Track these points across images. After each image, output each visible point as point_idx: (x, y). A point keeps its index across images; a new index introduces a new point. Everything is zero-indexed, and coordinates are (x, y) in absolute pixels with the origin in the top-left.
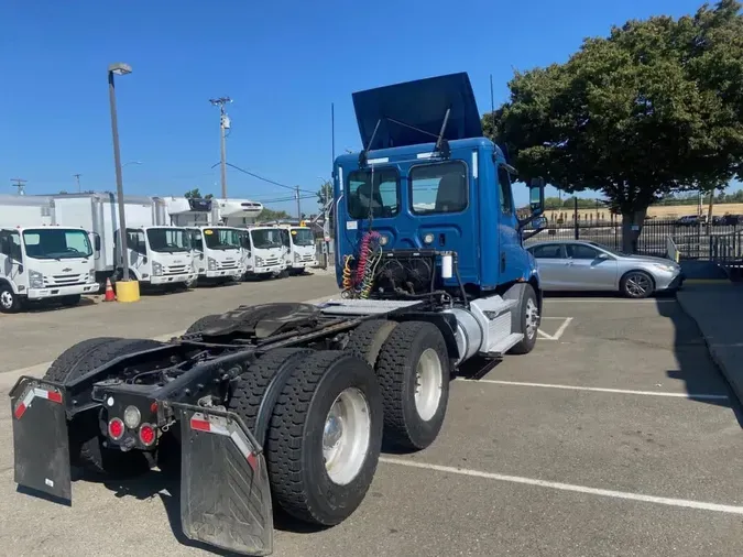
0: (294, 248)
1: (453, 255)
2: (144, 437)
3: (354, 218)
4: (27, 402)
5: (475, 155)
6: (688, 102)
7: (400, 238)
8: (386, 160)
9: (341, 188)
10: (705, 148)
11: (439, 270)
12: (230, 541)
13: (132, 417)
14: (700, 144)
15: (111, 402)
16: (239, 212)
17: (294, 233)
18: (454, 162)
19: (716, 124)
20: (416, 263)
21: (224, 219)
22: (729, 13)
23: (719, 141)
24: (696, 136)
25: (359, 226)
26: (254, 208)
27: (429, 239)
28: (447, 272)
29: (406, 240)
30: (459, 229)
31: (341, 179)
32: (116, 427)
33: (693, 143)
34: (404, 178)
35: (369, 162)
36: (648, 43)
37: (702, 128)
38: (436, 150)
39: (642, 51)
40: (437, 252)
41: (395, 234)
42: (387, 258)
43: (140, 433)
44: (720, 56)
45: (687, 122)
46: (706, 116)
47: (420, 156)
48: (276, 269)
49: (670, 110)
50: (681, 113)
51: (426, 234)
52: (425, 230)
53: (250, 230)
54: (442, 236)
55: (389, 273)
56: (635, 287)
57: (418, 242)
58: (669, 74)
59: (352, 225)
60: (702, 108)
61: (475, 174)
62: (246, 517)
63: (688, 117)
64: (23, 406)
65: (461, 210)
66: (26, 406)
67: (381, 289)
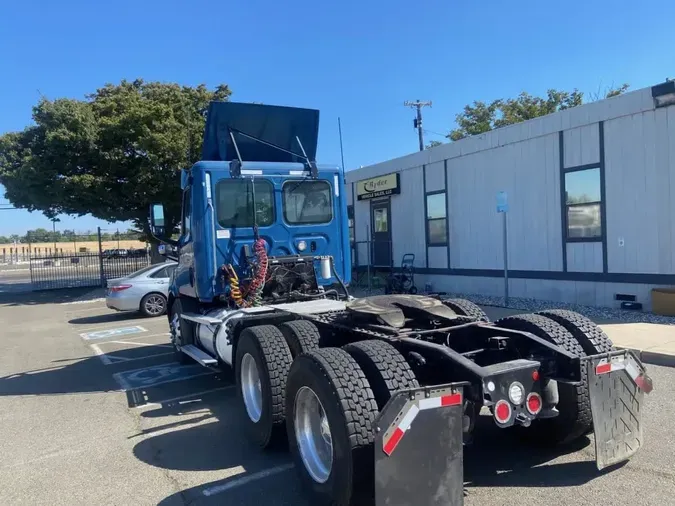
1: (330, 259)
3: (225, 226)
4: (405, 423)
5: (336, 178)
7: (275, 246)
8: (259, 173)
9: (209, 195)
13: (516, 392)
15: (491, 386)
18: (321, 181)
20: (302, 267)
25: (232, 233)
27: (302, 246)
28: (328, 274)
29: (281, 248)
30: (324, 235)
31: (209, 186)
34: (278, 191)
35: (242, 172)
38: (306, 169)
40: (315, 257)
41: (269, 242)
42: (272, 264)
47: (292, 173)
51: (299, 241)
52: (297, 238)
54: (313, 243)
57: (292, 249)
59: (224, 234)
61: (337, 193)
64: (398, 431)
65: (327, 222)
66: (404, 431)
67: (276, 294)
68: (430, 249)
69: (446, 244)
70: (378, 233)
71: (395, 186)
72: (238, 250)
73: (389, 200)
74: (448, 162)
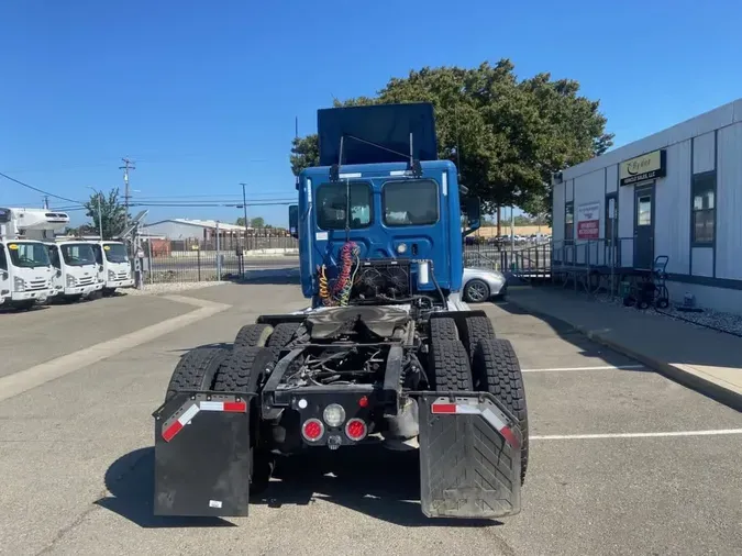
0: (108, 265)
1: (429, 263)
2: (351, 432)
3: (324, 229)
4: (185, 418)
5: (444, 175)
6: (487, 141)
7: (372, 248)
8: (358, 175)
9: (310, 199)
10: (498, 179)
11: (416, 277)
12: (476, 509)
13: (334, 415)
14: (495, 176)
15: (303, 404)
16: (42, 224)
17: (107, 248)
18: (425, 180)
19: (506, 161)
20: (394, 270)
21: (22, 231)
22: (506, 71)
23: (508, 176)
24: (493, 170)
25: (330, 236)
26: (61, 219)
27: (402, 249)
28: (424, 278)
29: (379, 250)
30: (430, 239)
31: (310, 191)
32: (313, 429)
33: (491, 176)
34: (377, 192)
35: (341, 176)
36: (451, 89)
37: (497, 163)
38: (409, 168)
39: (447, 95)
40: (414, 261)
41: (368, 244)
42: (364, 266)
43: (347, 428)
44: (507, 106)
45: (486, 157)
46: (499, 154)
47: (393, 173)
48: (87, 289)
49: (475, 147)
50: (482, 151)
51: (399, 244)
52: (397, 241)
53: (58, 245)
54: (415, 246)
55: (369, 281)
56: (476, 294)
57: (391, 251)
58: (473, 118)
59: (322, 236)
60: (497, 147)
61: (445, 192)
62: (492, 485)
63: (488, 154)
64: (178, 424)
65: (431, 223)
66: (183, 424)
67: (362, 296)
68: (694, 249)
69: (712, 245)
70: (643, 226)
71: (658, 167)
72: (335, 251)
73: (653, 185)
74: (720, 132)
